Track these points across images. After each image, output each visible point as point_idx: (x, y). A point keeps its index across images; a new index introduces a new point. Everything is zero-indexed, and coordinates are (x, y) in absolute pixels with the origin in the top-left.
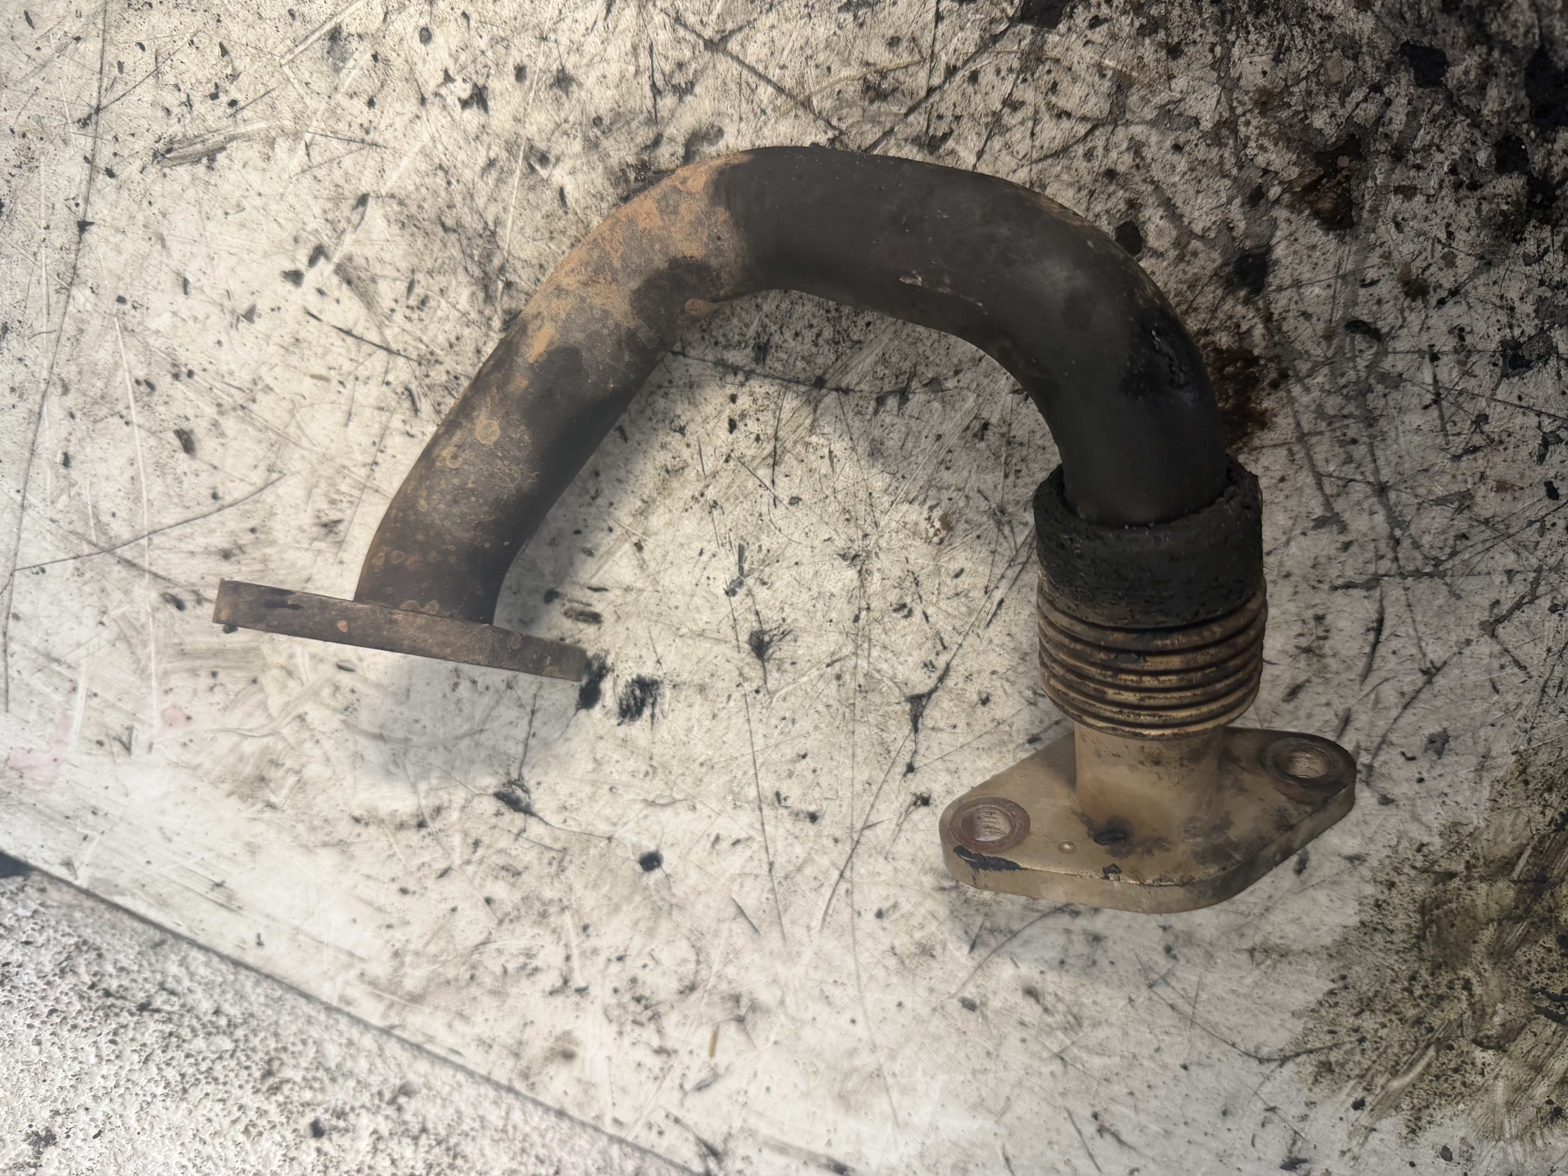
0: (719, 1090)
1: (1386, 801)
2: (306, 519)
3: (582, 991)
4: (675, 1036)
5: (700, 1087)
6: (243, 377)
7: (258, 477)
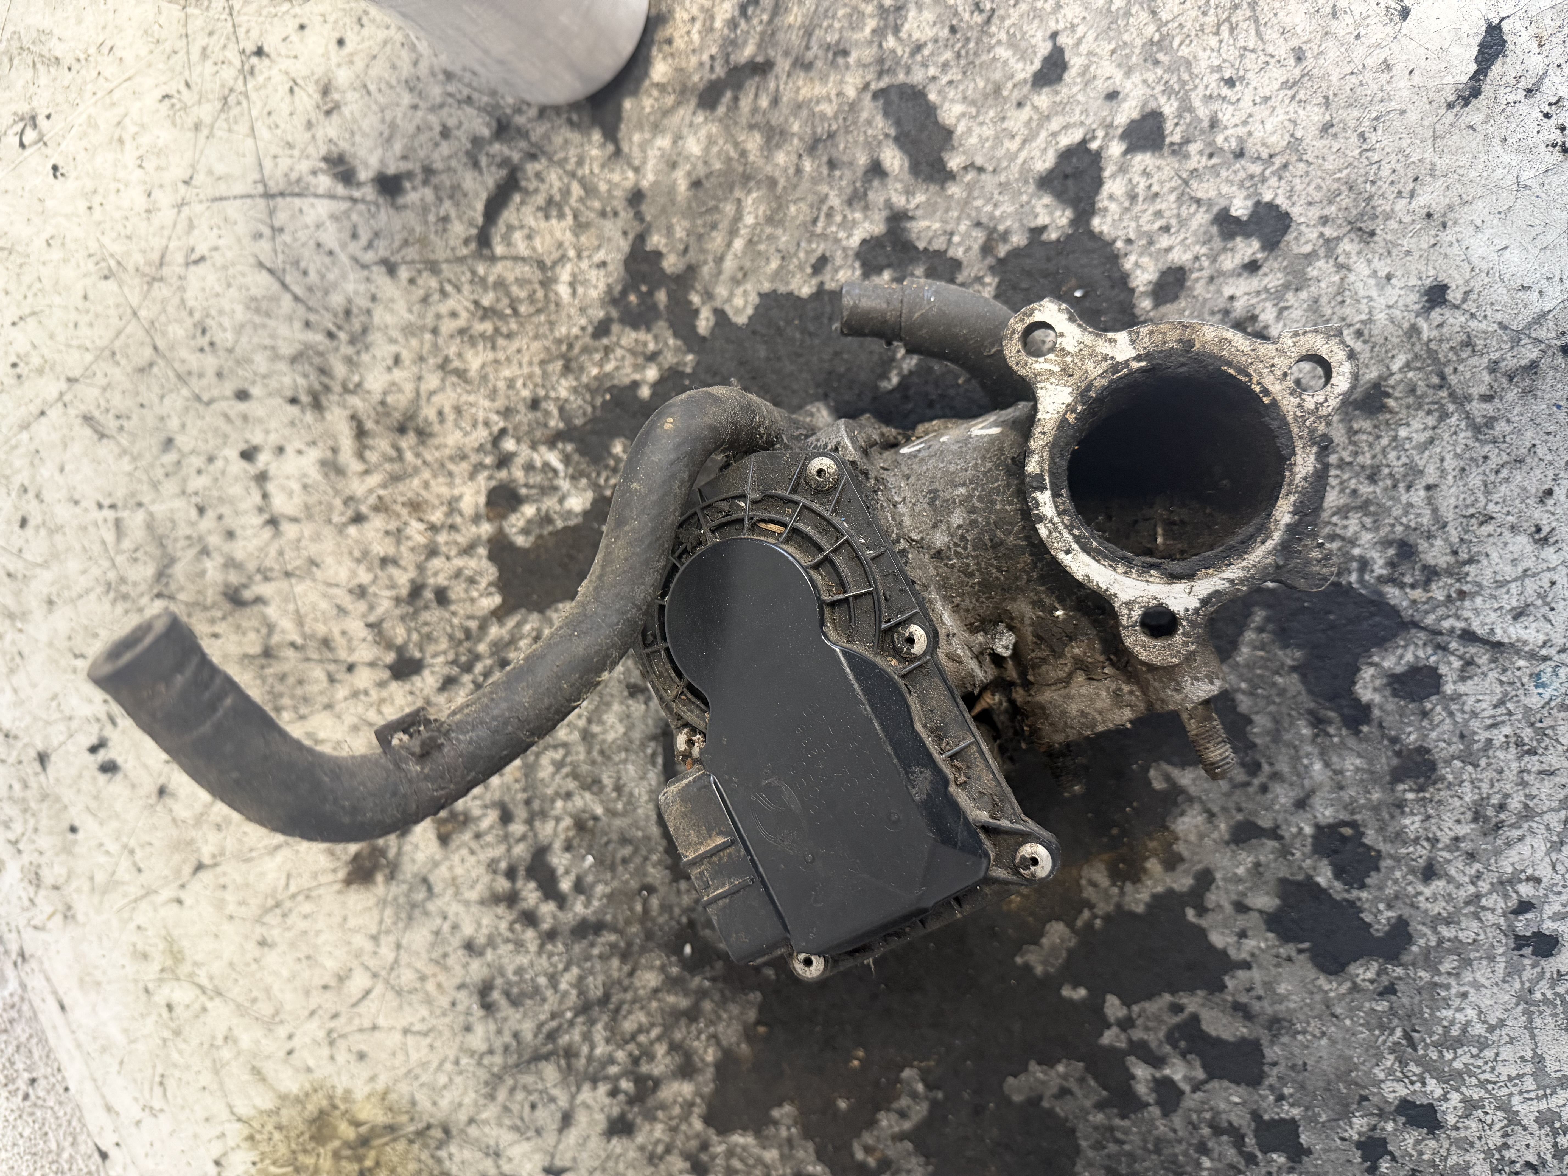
0: (41, 935)
1: (332, 1058)
2: (45, 591)
3: (19, 851)
4: (39, 900)
5: (36, 928)
6: (59, 522)
7: (39, 560)
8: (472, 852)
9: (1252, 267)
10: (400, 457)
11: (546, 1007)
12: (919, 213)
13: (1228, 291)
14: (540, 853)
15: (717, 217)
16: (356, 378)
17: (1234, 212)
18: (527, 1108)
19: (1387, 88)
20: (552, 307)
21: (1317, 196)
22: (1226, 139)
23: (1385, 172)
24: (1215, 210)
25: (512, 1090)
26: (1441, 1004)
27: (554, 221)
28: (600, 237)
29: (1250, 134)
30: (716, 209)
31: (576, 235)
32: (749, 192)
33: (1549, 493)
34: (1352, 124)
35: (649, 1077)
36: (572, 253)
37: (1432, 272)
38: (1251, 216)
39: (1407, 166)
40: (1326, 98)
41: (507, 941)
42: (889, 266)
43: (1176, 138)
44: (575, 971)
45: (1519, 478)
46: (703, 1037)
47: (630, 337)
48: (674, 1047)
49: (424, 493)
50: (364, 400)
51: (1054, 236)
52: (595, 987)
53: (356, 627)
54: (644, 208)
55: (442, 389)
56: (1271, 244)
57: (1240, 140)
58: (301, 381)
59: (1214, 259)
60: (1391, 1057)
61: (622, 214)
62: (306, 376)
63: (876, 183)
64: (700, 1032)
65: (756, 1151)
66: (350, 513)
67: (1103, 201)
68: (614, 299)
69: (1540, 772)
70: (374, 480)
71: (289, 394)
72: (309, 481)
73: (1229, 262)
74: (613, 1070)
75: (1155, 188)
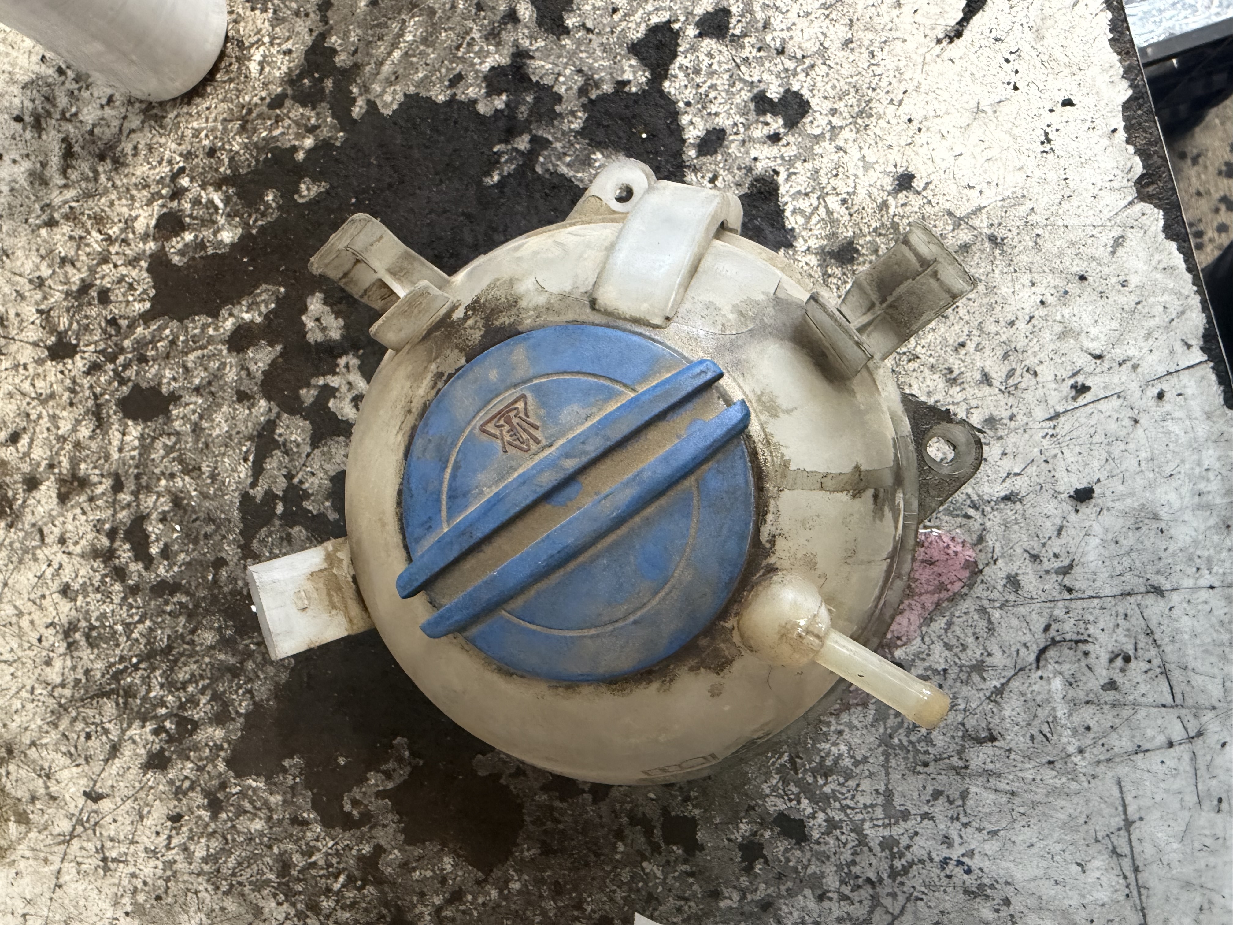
8: (84, 513)
9: (775, 138)
10: (96, 180)
11: (118, 652)
12: (537, 54)
13: (753, 154)
14: (140, 520)
15: (384, 31)
16: (74, 110)
17: (768, 95)
18: (82, 739)
19: (896, 20)
20: (242, 79)
21: (832, 93)
22: (773, 39)
23: (884, 83)
24: (755, 91)
25: (75, 719)
26: (822, 737)
27: (258, 12)
28: (291, 30)
29: (791, 38)
30: (385, 25)
31: (273, 27)
32: (413, 17)
33: (963, 345)
34: (866, 43)
35: (191, 721)
36: (266, 39)
37: (905, 164)
38: (780, 100)
39: (900, 81)
40: (851, 21)
41: (97, 590)
42: (506, 91)
43: (737, 32)
44: (148, 623)
45: (943, 330)
46: (240, 692)
47: (297, 112)
48: (216, 697)
49: (107, 209)
50: (76, 127)
51: (634, 90)
52: (162, 637)
53: (29, 312)
54: (329, 14)
55: (141, 129)
56: (792, 124)
57: (783, 41)
58: (28, 104)
59: (747, 128)
60: (777, 777)
61: (312, 15)
62: (33, 101)
63: (509, 26)
64: (240, 687)
65: (265, 795)
66: (45, 217)
67: (674, 69)
68: (291, 80)
69: (923, 561)
70: (70, 194)
71: (16, 113)
72: (17, 186)
73: (759, 132)
74: (163, 711)
75: (715, 67)
